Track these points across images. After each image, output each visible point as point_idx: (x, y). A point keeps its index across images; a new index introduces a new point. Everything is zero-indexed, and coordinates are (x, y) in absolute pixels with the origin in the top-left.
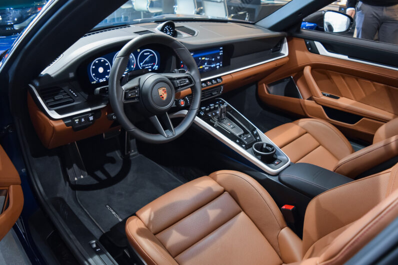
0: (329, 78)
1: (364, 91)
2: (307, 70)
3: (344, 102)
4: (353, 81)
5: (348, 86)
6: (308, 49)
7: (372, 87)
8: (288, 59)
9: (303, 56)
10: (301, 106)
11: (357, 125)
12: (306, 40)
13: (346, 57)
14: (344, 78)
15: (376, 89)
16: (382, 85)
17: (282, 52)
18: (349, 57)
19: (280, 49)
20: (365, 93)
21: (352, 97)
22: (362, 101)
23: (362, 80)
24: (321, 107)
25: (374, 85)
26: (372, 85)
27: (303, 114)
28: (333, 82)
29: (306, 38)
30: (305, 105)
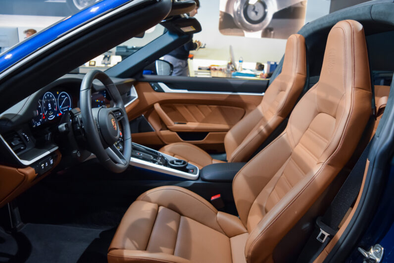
0: (175, 109)
1: (203, 113)
2: (157, 107)
3: (192, 125)
4: (194, 108)
5: (191, 112)
6: (154, 90)
7: (208, 109)
8: (138, 100)
9: (150, 96)
10: (158, 137)
11: (206, 139)
12: (151, 83)
13: (186, 91)
14: (186, 107)
15: (211, 110)
16: (215, 106)
17: (132, 95)
18: (189, 90)
19: (129, 93)
20: (204, 115)
21: (196, 120)
22: (203, 121)
23: (201, 106)
24: (175, 133)
25: (210, 108)
26: (208, 108)
27: (161, 143)
28: (179, 112)
29: (150, 81)
30: (161, 136)
